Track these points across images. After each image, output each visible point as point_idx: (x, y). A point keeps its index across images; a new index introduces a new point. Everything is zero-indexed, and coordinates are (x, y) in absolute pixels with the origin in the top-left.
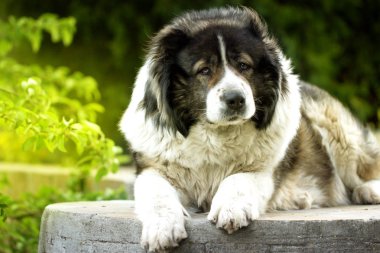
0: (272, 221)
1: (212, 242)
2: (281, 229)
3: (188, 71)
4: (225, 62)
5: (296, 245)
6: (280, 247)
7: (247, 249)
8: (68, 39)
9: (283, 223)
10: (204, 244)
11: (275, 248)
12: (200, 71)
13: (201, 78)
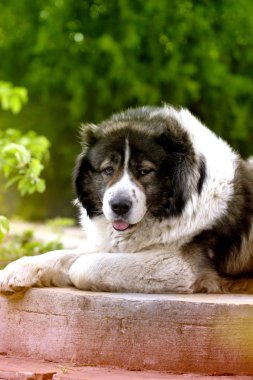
0: (184, 302)
1: (128, 318)
2: (192, 310)
3: (96, 167)
4: (126, 166)
5: (204, 325)
6: (191, 327)
7: (160, 326)
8: (16, 107)
9: (194, 304)
10: (121, 320)
11: (186, 327)
12: (105, 170)
13: (104, 175)
